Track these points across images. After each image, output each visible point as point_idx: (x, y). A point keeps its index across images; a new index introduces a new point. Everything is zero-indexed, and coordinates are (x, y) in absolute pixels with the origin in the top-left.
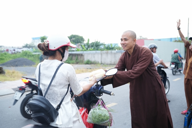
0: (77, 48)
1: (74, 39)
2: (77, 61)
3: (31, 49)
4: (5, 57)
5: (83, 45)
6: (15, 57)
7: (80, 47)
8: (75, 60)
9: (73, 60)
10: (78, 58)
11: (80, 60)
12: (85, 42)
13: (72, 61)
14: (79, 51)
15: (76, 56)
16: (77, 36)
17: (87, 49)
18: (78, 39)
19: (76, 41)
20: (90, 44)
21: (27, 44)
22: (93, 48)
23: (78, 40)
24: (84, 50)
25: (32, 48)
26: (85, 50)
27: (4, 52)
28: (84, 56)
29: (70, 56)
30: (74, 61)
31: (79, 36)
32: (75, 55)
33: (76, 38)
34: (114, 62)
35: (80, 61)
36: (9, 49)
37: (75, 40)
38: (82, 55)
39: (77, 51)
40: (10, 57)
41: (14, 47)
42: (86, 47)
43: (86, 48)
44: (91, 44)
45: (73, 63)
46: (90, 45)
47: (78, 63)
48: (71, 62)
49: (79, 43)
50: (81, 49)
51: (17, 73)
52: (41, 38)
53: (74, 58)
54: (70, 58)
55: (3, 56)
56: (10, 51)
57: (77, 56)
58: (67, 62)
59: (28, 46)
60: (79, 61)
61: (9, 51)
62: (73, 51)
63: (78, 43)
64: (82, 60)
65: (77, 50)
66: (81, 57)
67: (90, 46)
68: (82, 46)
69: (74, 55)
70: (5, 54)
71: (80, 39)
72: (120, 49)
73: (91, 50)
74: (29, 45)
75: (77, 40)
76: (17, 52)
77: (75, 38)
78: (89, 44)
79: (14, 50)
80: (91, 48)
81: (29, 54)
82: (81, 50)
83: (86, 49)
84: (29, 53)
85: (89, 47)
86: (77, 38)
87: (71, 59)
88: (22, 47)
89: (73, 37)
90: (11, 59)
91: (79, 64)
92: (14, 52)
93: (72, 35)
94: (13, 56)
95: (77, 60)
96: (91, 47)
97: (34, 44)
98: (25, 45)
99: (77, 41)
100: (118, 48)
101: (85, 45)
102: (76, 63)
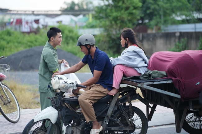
3: (81, 17)
4: (8, 43)
6: (32, 42)
15: (201, 38)
21: (73, 3)
25: (84, 15)
27: (9, 28)
29: (182, 40)
36: (23, 17)
40: (19, 43)
41: (35, 13)
51: (21, 90)
55: (4, 40)
56: (27, 23)
59: (76, 8)
61: (24, 23)
69: (194, 35)
70: (9, 34)
74: (78, 5)
76: (45, 27)
79: (37, 21)
81: (71, 34)
84: (71, 31)
88: (60, 13)
90: (21, 49)
92: (35, 26)
94: (27, 38)
97: (91, 3)
98: (69, 6)
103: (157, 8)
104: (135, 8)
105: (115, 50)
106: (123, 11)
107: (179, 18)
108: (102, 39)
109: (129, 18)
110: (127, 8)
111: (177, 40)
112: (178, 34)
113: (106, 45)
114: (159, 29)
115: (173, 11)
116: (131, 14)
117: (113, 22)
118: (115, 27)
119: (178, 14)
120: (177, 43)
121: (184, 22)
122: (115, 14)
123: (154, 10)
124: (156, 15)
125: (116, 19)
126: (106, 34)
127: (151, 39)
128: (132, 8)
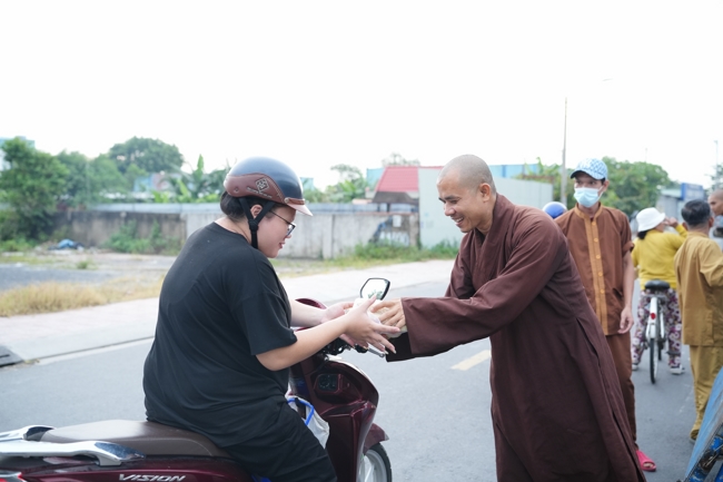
0: (153, 192)
1: (142, 154)
2: (158, 242)
5: (178, 178)
7: (167, 185)
8: (151, 236)
9: (139, 238)
10: (160, 230)
11: (168, 237)
12: (188, 168)
13: (138, 243)
14: (161, 201)
15: (155, 222)
16: (155, 143)
17: (195, 195)
18: (158, 154)
19: (151, 162)
20: (208, 178)
22: (217, 192)
23: (159, 161)
24: (181, 198)
26: (188, 201)
28: (185, 222)
29: (130, 222)
30: (146, 242)
31: (163, 144)
32: (151, 218)
33: (151, 152)
34: (305, 250)
35: (170, 240)
37: (148, 159)
38: (177, 219)
39: (153, 201)
42: (192, 187)
43: (189, 190)
44: (211, 175)
45: (141, 251)
46: (205, 181)
47: (163, 251)
48: (132, 244)
49: (163, 173)
50: (170, 195)
52: (6, 147)
53: (144, 228)
54: (129, 229)
57: (155, 224)
58: (117, 243)
60: (164, 241)
62: (140, 201)
63: (157, 169)
64: (175, 237)
65: (153, 196)
66: (172, 228)
67: (207, 184)
68: (173, 183)
69: (145, 217)
71: (167, 156)
72: (320, 200)
73: (209, 201)
75: (153, 159)
77: (146, 151)
78: (203, 178)
80: (211, 193)
82: (171, 201)
83: (189, 195)
85: (201, 186)
86: (154, 149)
87: (134, 235)
89: (136, 147)
91: (165, 255)
93: (135, 139)
95: (156, 237)
96: (209, 188)
99: (156, 163)
100: (316, 195)
101: (185, 181)
102: (152, 249)
103: (82, 179)
104: (61, 176)
105: (29, 233)
106: (42, 179)
107: (111, 196)
108: (7, 217)
109: (53, 189)
110: (48, 176)
111: (123, 222)
112: (123, 215)
113: (15, 226)
114: (85, 208)
116: (54, 184)
117: (28, 194)
118: (30, 200)
119: (111, 190)
120: (123, 227)
123: (78, 181)
124: (80, 189)
125: (32, 189)
126: (14, 209)
127: (85, 220)
128: (56, 176)
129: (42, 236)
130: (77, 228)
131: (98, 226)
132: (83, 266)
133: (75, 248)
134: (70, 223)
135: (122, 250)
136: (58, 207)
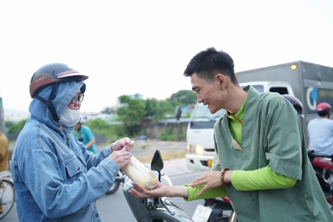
0: (186, 113)
2: (181, 136)
8: (177, 133)
9: (172, 134)
13: (172, 136)
14: (189, 117)
15: (180, 126)
23: (191, 99)
29: (169, 127)
30: (175, 136)
39: (186, 117)
45: (172, 140)
47: (183, 140)
48: (169, 137)
49: (193, 104)
53: (175, 129)
54: (169, 130)
57: (179, 128)
58: (163, 137)
63: (190, 103)
65: (186, 115)
81: (103, 124)
93: (181, 91)
95: (180, 133)
102: (178, 139)
103: (155, 109)
104: (142, 108)
106: (134, 110)
107: (168, 116)
108: (122, 127)
109: (138, 114)
110: (137, 108)
111: (166, 127)
112: (166, 124)
115: (165, 111)
116: (139, 112)
117: (128, 117)
118: (129, 119)
119: (168, 113)
120: (166, 129)
121: (171, 118)
122: (130, 111)
124: (155, 113)
126: (124, 124)
128: (139, 108)
129: (135, 134)
130: (148, 130)
131: (156, 129)
132: (144, 147)
133: (146, 139)
134: (145, 128)
135: (165, 140)
136: (142, 121)
